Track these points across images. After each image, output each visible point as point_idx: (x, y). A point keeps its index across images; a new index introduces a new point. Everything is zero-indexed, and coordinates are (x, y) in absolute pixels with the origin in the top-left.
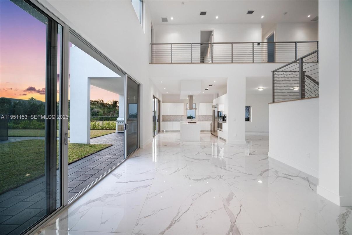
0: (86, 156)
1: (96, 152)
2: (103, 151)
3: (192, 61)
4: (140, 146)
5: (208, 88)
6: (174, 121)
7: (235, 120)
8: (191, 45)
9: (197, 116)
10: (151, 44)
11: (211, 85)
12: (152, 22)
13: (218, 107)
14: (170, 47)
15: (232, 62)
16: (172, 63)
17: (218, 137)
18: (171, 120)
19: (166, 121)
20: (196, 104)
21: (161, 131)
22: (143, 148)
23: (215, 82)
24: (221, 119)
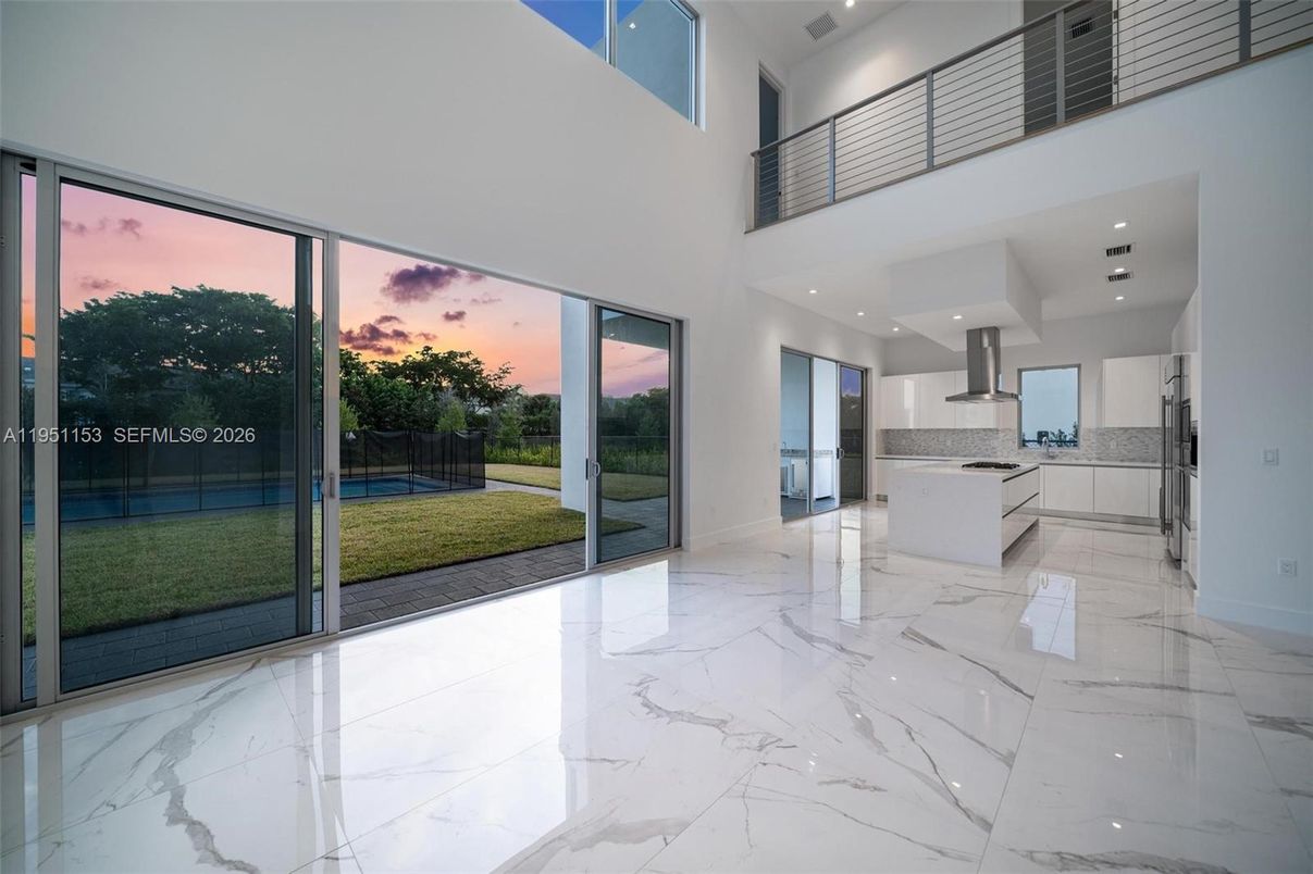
3: (931, 157)
4: (683, 541)
5: (1119, 271)
6: (944, 455)
7: (1270, 457)
8: (924, 81)
9: (1090, 430)
10: (753, 155)
11: (1117, 251)
12: (765, 64)
13: (1180, 377)
14: (827, 133)
15: (1246, 58)
16: (835, 202)
17: (1176, 562)
18: (928, 454)
19: (900, 454)
20: (1082, 367)
21: (875, 498)
22: (692, 550)
23: (1123, 225)
24: (1188, 453)
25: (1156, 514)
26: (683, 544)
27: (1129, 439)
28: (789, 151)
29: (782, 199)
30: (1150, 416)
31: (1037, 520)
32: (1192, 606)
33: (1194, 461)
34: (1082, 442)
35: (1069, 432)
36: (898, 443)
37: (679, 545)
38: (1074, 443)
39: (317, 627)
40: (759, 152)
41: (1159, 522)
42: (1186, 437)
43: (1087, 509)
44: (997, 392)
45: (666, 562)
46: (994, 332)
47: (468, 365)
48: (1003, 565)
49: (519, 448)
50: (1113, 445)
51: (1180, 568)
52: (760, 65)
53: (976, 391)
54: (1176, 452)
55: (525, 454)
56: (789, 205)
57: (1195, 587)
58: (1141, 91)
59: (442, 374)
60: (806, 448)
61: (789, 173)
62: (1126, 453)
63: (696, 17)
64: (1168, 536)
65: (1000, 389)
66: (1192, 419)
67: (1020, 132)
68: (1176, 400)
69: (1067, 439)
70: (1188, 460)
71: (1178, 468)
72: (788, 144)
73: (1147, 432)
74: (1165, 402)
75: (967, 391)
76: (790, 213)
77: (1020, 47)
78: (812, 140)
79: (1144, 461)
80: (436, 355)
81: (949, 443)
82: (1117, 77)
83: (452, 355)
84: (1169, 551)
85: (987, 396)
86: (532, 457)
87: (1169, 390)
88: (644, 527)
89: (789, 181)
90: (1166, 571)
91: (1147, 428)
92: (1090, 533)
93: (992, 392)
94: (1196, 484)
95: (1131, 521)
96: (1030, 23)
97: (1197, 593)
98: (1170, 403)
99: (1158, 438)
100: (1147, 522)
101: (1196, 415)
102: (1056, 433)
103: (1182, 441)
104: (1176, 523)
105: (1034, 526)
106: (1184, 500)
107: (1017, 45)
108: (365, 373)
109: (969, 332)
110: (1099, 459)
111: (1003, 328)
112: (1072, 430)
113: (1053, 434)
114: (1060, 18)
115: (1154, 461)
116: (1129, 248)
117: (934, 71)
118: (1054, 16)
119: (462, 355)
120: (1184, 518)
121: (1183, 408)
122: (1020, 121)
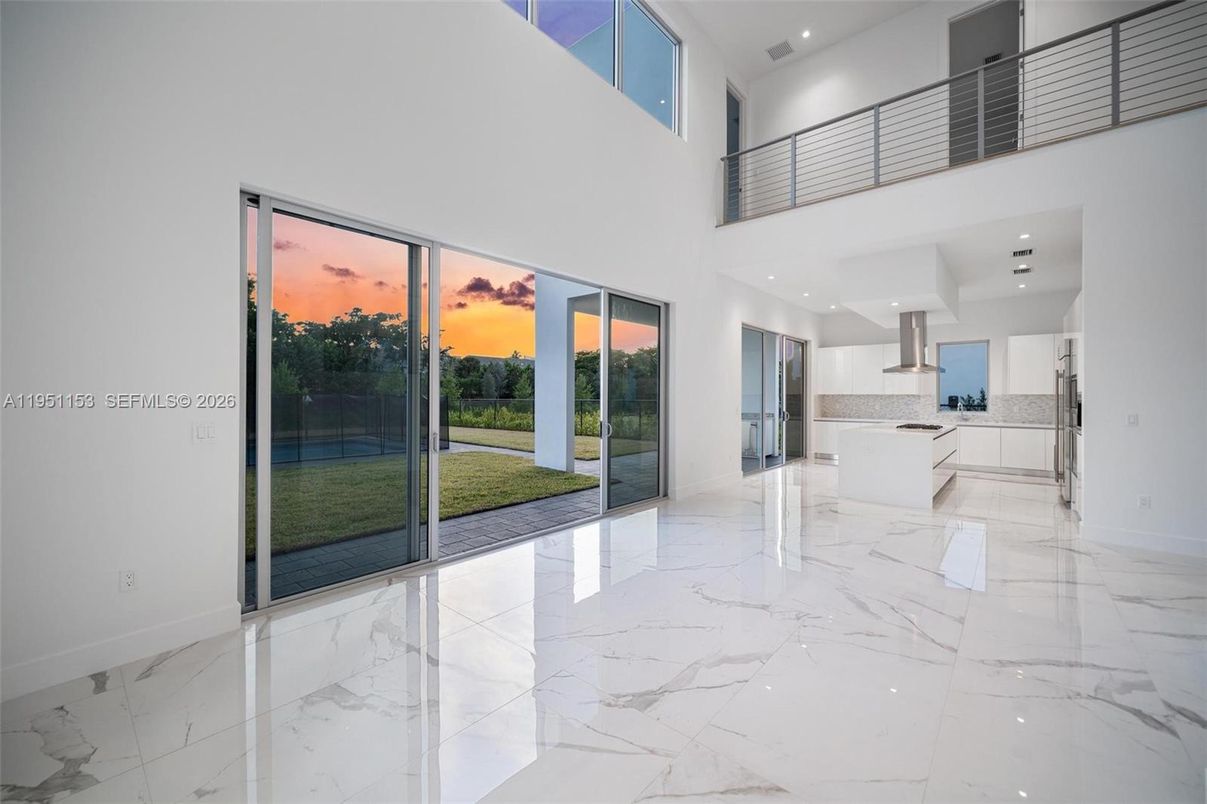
0: (540, 496)
1: (566, 493)
2: (585, 492)
3: (877, 176)
4: (669, 491)
5: (1023, 267)
6: (873, 418)
7: (1132, 420)
8: (873, 112)
9: (997, 397)
10: (722, 159)
11: (1022, 253)
12: (732, 80)
13: (1070, 356)
14: (789, 147)
15: (1116, 123)
16: (795, 206)
17: (1067, 504)
18: (859, 417)
19: (835, 417)
20: (991, 342)
21: (813, 455)
22: (677, 498)
23: (1026, 236)
24: (1075, 416)
25: (1051, 468)
26: (670, 495)
27: (1029, 405)
28: (749, 161)
29: (742, 195)
30: (1046, 385)
31: (955, 474)
32: (1078, 533)
33: (1079, 424)
34: (990, 407)
35: (976, 397)
36: (833, 407)
37: (666, 495)
38: (983, 408)
39: (423, 554)
40: (728, 158)
41: (1054, 474)
42: (1074, 405)
43: (995, 463)
44: (924, 365)
45: (656, 509)
46: (922, 315)
47: (398, 327)
48: (934, 507)
49: (460, 411)
50: (1016, 409)
51: (1070, 508)
52: (727, 80)
53: (906, 365)
54: (1067, 415)
55: (468, 416)
56: (749, 207)
57: (1080, 520)
58: (1041, 139)
59: (371, 337)
60: (760, 412)
61: (749, 174)
62: (1026, 416)
63: (679, 43)
64: (1061, 486)
65: (926, 363)
66: (1079, 391)
67: (946, 162)
68: (1066, 374)
69: (976, 403)
70: (1075, 422)
71: (1068, 429)
72: (749, 155)
73: (1044, 398)
74: (1058, 375)
75: (900, 364)
76: (749, 214)
77: (946, 95)
78: (777, 152)
79: (1041, 423)
80: (367, 317)
81: (877, 407)
82: (1022, 116)
83: (382, 317)
84: (1062, 497)
85: (914, 369)
86: (474, 420)
87: (1061, 366)
88: (620, 482)
89: (749, 180)
90: (1060, 512)
91: (1044, 395)
92: (999, 484)
93: (918, 365)
94: (1081, 441)
95: (1030, 473)
96: (954, 77)
97: (1081, 523)
98: (1062, 376)
99: (1053, 403)
100: (1044, 474)
101: (1081, 388)
102: (966, 397)
103: (1071, 407)
104: (1067, 472)
105: (952, 479)
106: (1073, 455)
107: (944, 92)
108: (293, 335)
109: (901, 314)
110: (1005, 421)
111: (930, 312)
112: (979, 396)
113: (963, 398)
114: (981, 75)
115: (1050, 423)
116: (1031, 251)
117: (881, 105)
118: (976, 72)
119: (391, 317)
120: (1072, 469)
121: (1072, 381)
122: (946, 154)
